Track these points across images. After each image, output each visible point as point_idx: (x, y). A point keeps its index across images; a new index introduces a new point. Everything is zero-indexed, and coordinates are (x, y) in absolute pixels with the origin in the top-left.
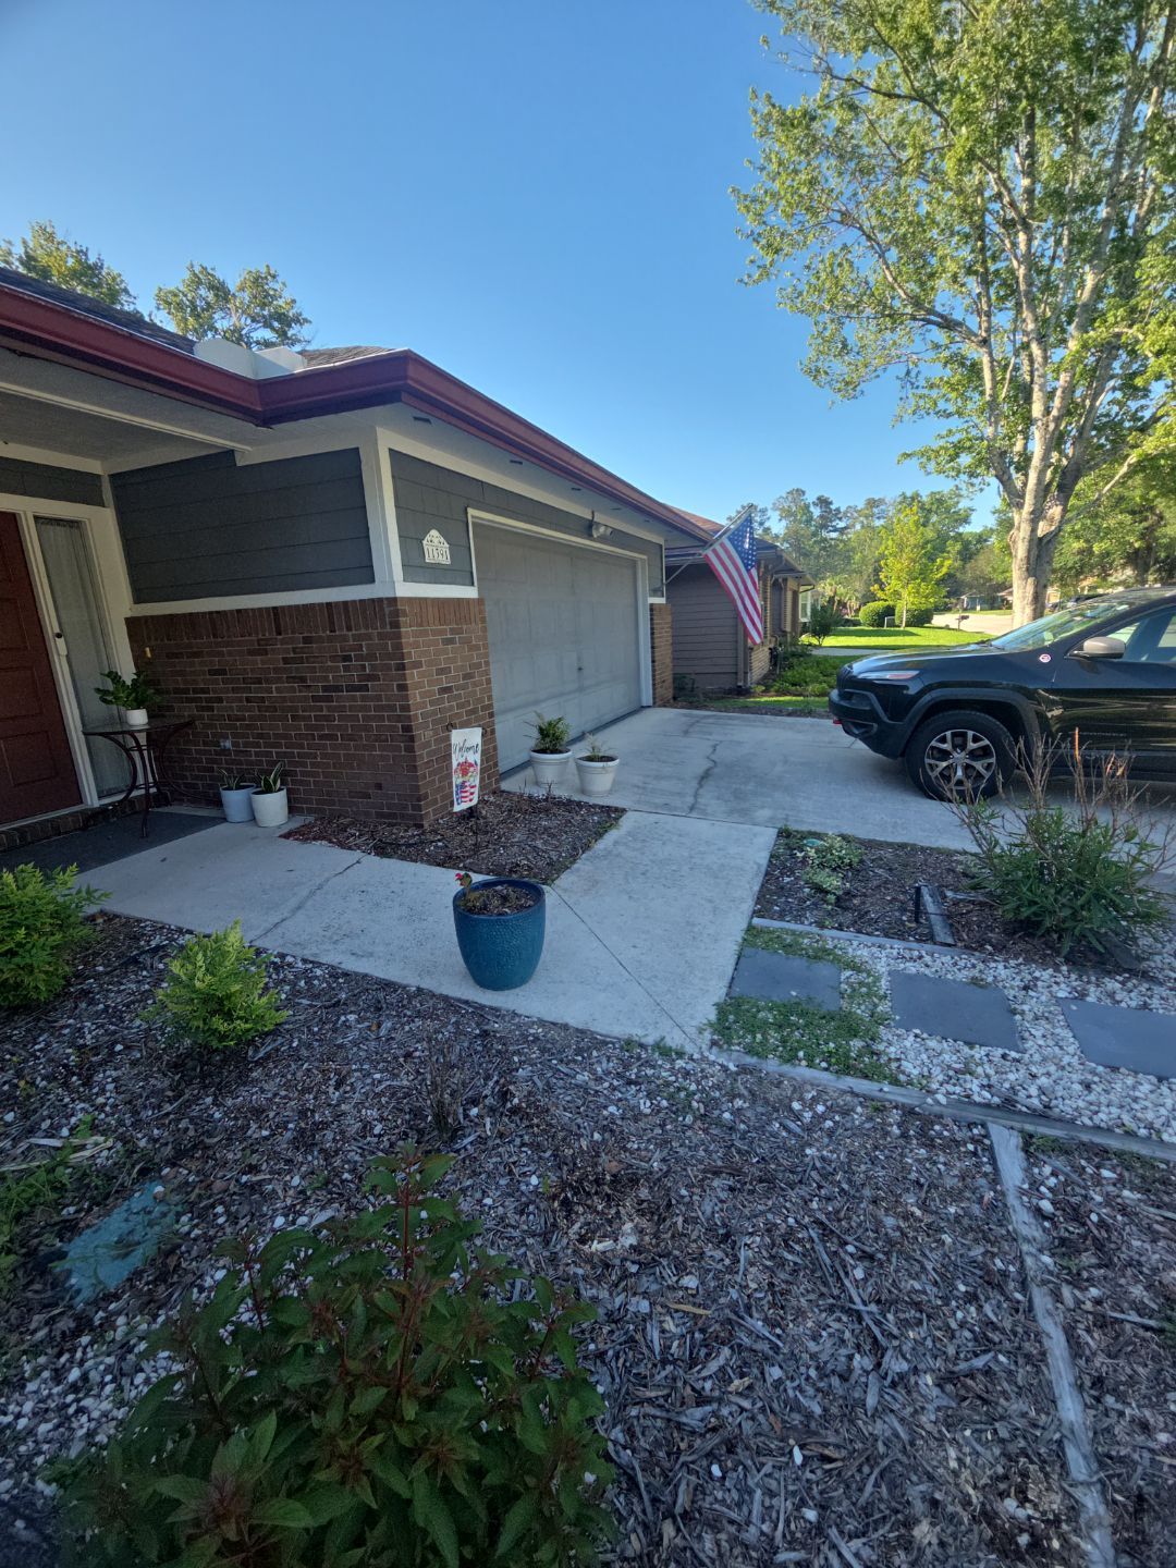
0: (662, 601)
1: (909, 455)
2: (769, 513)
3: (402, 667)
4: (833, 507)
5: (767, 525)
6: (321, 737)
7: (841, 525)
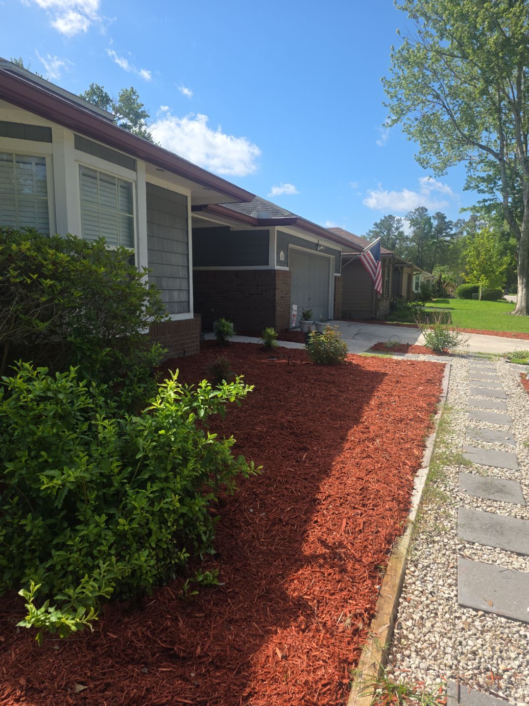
0: (339, 275)
1: (465, 210)
2: (403, 222)
3: (275, 289)
4: (446, 220)
5: (401, 230)
7: (452, 232)
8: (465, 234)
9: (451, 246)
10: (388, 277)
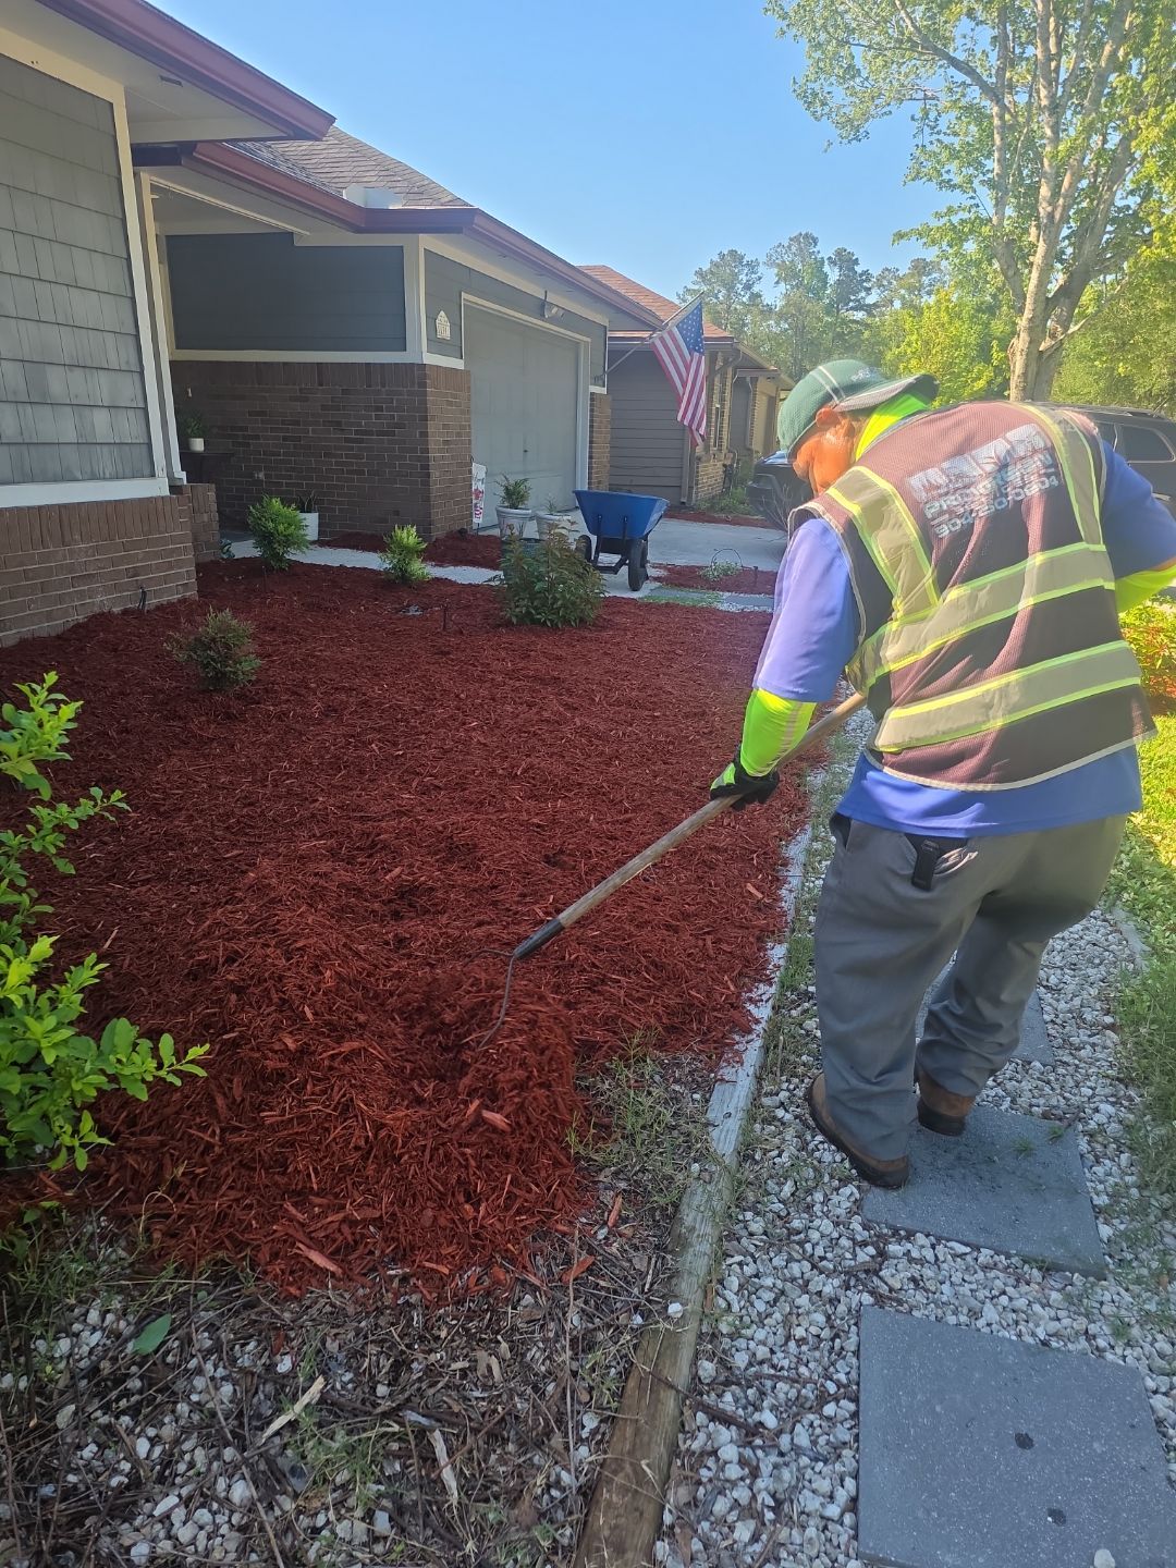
0: (604, 391)
1: (904, 236)
2: (762, 269)
3: (425, 419)
4: (859, 269)
5: (756, 289)
6: (349, 472)
7: (871, 300)
8: (897, 304)
9: (867, 334)
10: (722, 400)
